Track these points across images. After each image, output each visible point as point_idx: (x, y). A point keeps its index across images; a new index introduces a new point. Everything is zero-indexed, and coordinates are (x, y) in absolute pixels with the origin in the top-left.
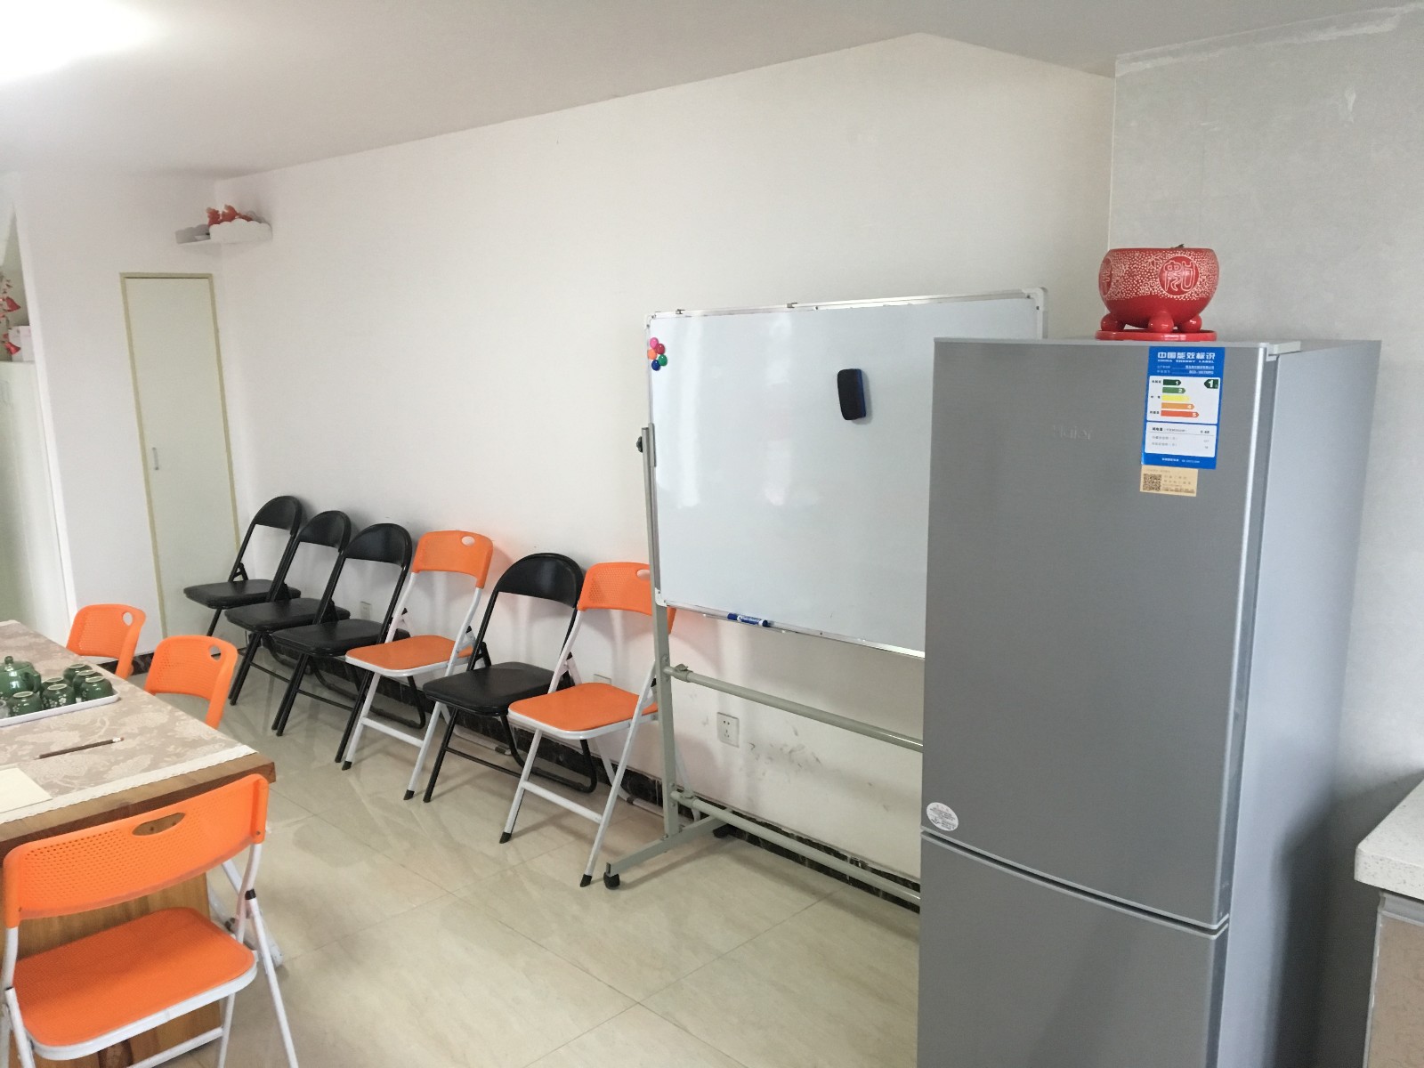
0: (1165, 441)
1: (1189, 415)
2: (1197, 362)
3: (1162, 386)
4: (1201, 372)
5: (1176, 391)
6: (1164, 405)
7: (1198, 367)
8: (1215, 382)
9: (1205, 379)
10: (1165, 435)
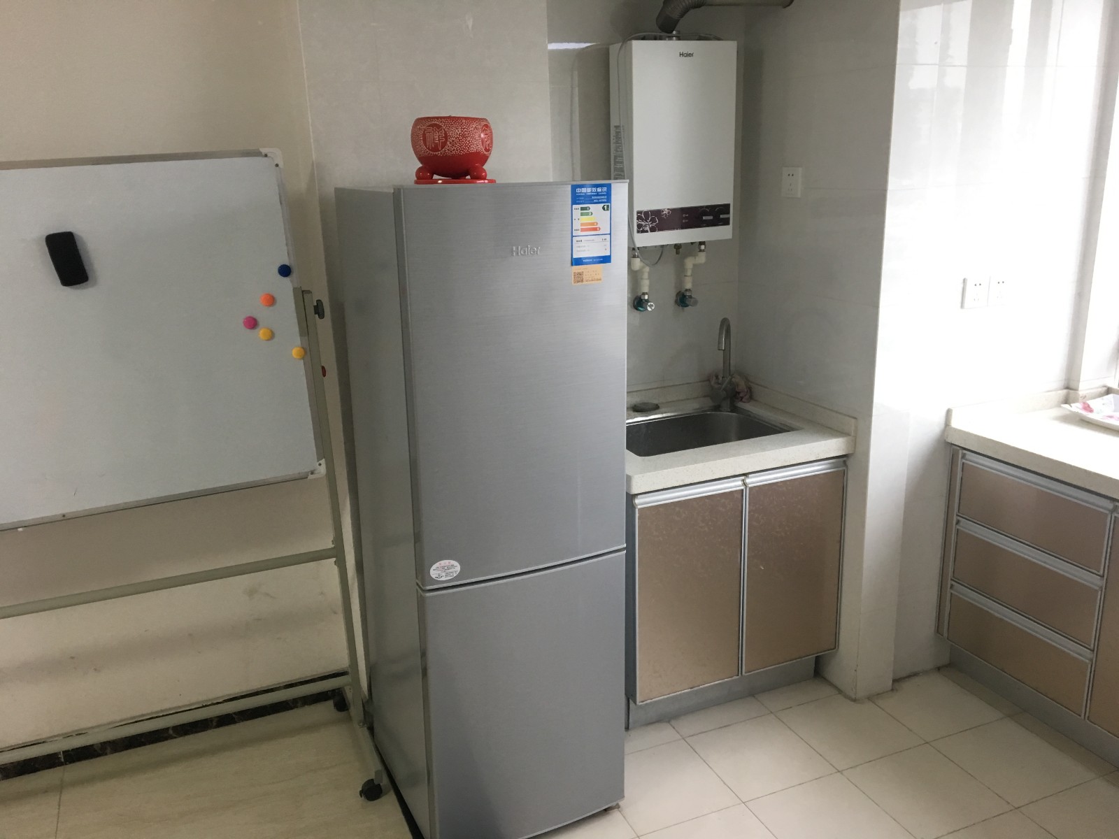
0: (584, 248)
1: (595, 229)
2: (598, 194)
3: (580, 211)
4: (600, 201)
5: (587, 214)
6: (582, 224)
7: (598, 197)
8: (608, 206)
9: (602, 205)
10: (584, 245)
